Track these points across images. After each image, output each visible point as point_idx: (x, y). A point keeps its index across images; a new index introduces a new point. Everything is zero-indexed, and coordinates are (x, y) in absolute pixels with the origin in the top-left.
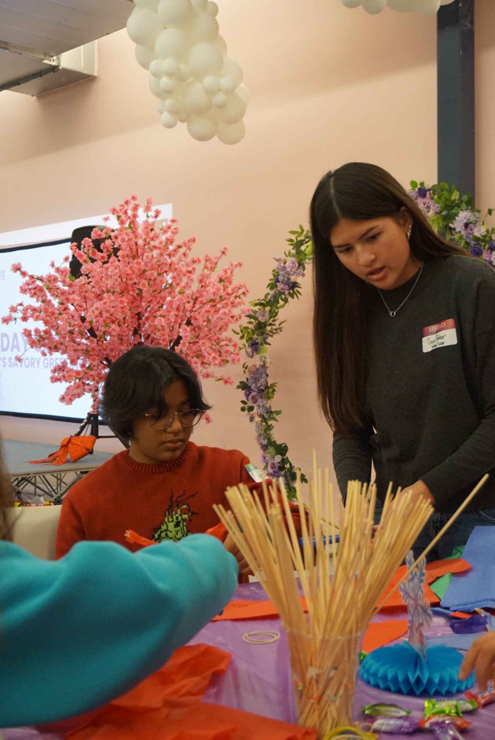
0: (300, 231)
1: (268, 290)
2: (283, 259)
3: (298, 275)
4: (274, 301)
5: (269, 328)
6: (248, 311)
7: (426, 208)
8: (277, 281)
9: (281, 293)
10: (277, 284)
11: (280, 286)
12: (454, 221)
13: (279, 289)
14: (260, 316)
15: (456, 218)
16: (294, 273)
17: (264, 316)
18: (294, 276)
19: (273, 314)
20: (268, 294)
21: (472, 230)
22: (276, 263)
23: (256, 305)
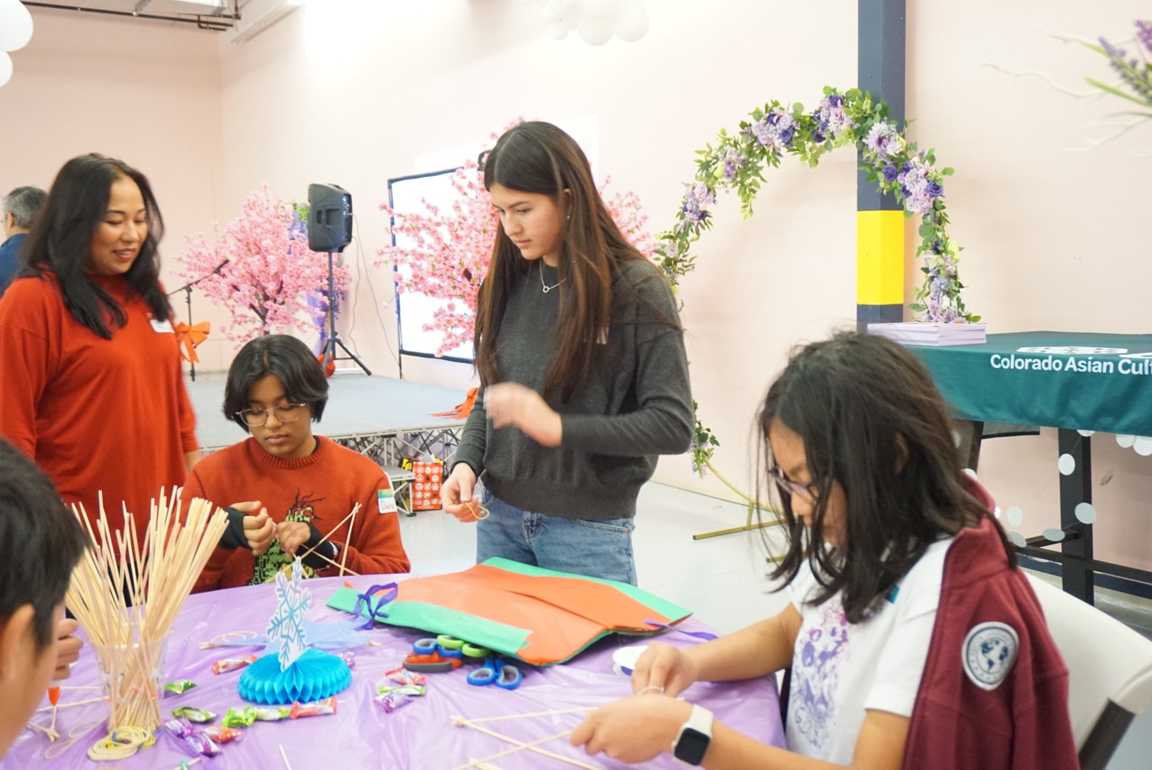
0: (708, 150)
1: (678, 220)
2: (691, 183)
3: (708, 202)
4: (684, 233)
5: (679, 265)
6: (655, 245)
7: (839, 120)
8: (685, 209)
9: (691, 224)
10: (685, 213)
11: (688, 216)
12: (867, 136)
13: (688, 219)
14: (669, 250)
15: (870, 131)
16: (703, 200)
17: (673, 251)
18: (703, 203)
19: (683, 248)
20: (677, 225)
21: (885, 147)
22: (685, 188)
23: (664, 237)
